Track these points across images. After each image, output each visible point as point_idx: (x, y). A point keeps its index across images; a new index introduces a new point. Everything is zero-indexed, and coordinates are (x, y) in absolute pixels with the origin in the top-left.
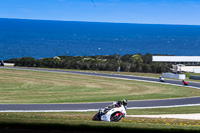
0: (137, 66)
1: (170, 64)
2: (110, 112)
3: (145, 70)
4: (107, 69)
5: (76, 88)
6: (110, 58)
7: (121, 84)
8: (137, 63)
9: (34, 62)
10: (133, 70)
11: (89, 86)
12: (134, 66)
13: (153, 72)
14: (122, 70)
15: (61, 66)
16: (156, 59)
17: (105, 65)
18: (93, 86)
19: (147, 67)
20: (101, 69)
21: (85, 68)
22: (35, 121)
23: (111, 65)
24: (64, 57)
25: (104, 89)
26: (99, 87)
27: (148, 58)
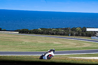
0: (79, 33)
1: (95, 32)
2: (47, 55)
3: (83, 35)
4: (64, 35)
5: (49, 44)
6: (65, 29)
7: (71, 42)
8: (79, 32)
9: (28, 31)
10: (77, 35)
11: (55, 43)
12: (77, 33)
13: (87, 36)
14: (72, 35)
15: (41, 33)
16: (88, 30)
17: (63, 33)
18: (57, 43)
19: (84, 34)
20: (61, 35)
21: (53, 34)
22: (29, 60)
23: (66, 33)
24: (43, 29)
25: (62, 45)
26: (60, 43)
27: (84, 30)
